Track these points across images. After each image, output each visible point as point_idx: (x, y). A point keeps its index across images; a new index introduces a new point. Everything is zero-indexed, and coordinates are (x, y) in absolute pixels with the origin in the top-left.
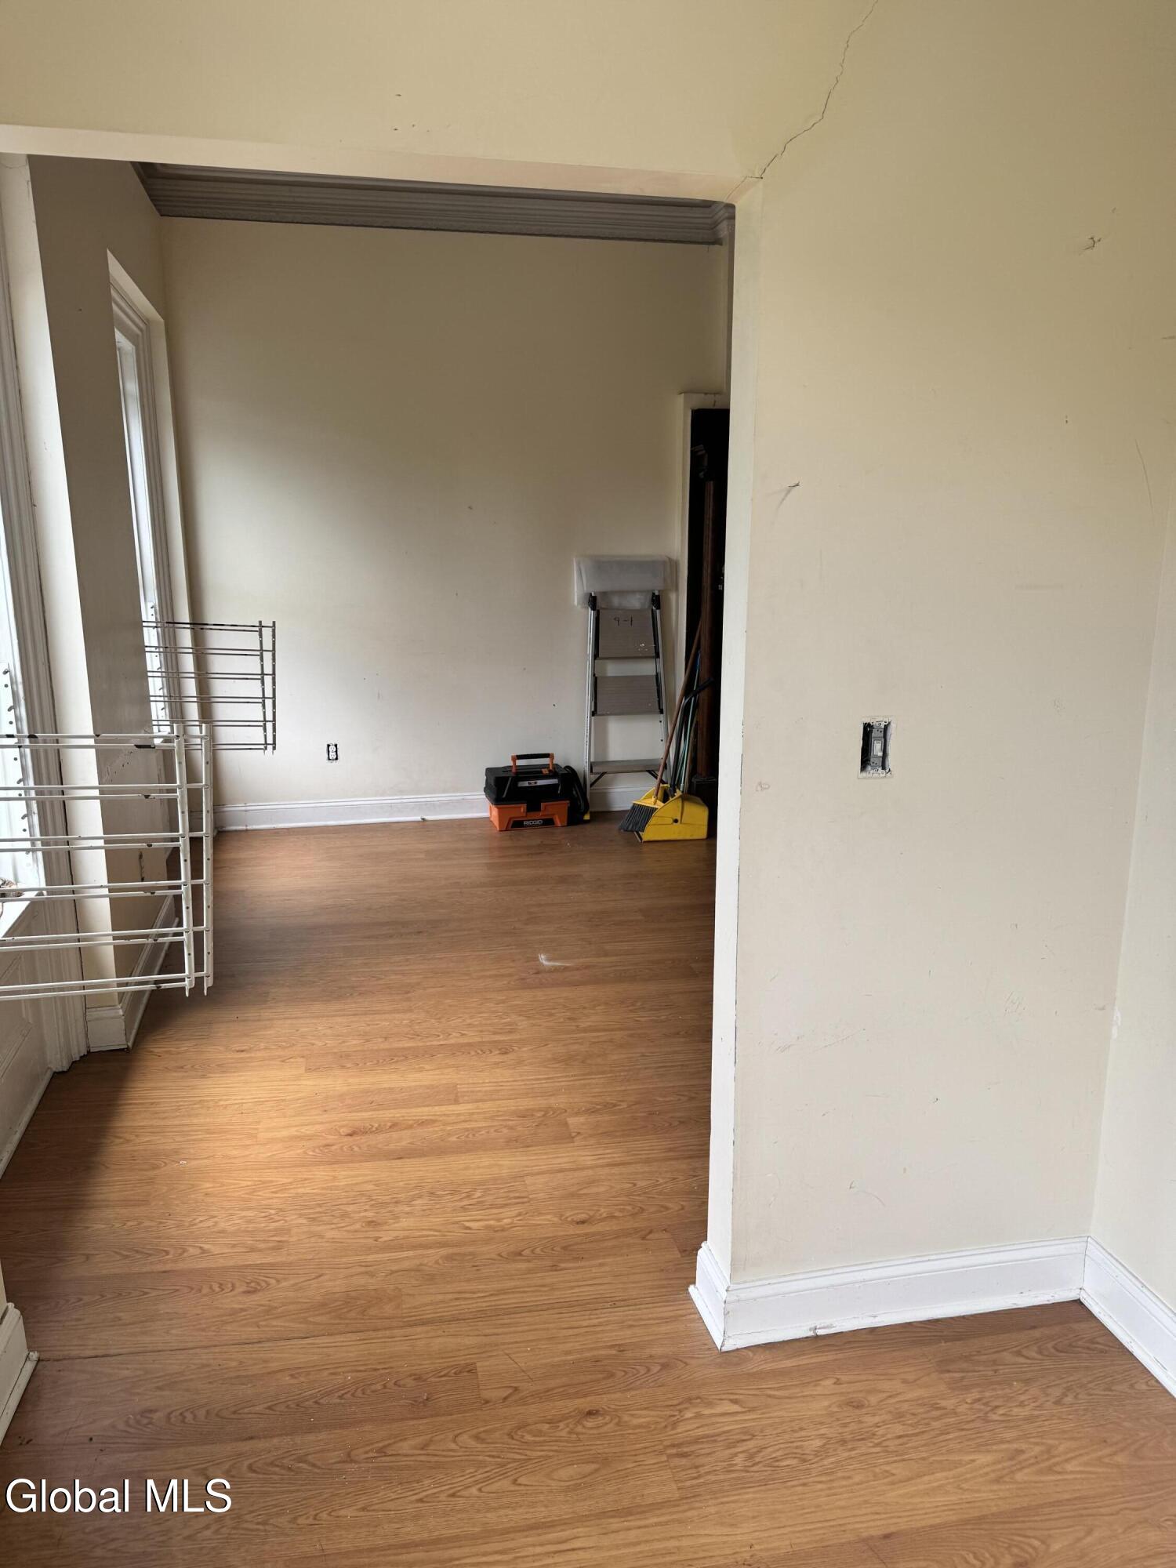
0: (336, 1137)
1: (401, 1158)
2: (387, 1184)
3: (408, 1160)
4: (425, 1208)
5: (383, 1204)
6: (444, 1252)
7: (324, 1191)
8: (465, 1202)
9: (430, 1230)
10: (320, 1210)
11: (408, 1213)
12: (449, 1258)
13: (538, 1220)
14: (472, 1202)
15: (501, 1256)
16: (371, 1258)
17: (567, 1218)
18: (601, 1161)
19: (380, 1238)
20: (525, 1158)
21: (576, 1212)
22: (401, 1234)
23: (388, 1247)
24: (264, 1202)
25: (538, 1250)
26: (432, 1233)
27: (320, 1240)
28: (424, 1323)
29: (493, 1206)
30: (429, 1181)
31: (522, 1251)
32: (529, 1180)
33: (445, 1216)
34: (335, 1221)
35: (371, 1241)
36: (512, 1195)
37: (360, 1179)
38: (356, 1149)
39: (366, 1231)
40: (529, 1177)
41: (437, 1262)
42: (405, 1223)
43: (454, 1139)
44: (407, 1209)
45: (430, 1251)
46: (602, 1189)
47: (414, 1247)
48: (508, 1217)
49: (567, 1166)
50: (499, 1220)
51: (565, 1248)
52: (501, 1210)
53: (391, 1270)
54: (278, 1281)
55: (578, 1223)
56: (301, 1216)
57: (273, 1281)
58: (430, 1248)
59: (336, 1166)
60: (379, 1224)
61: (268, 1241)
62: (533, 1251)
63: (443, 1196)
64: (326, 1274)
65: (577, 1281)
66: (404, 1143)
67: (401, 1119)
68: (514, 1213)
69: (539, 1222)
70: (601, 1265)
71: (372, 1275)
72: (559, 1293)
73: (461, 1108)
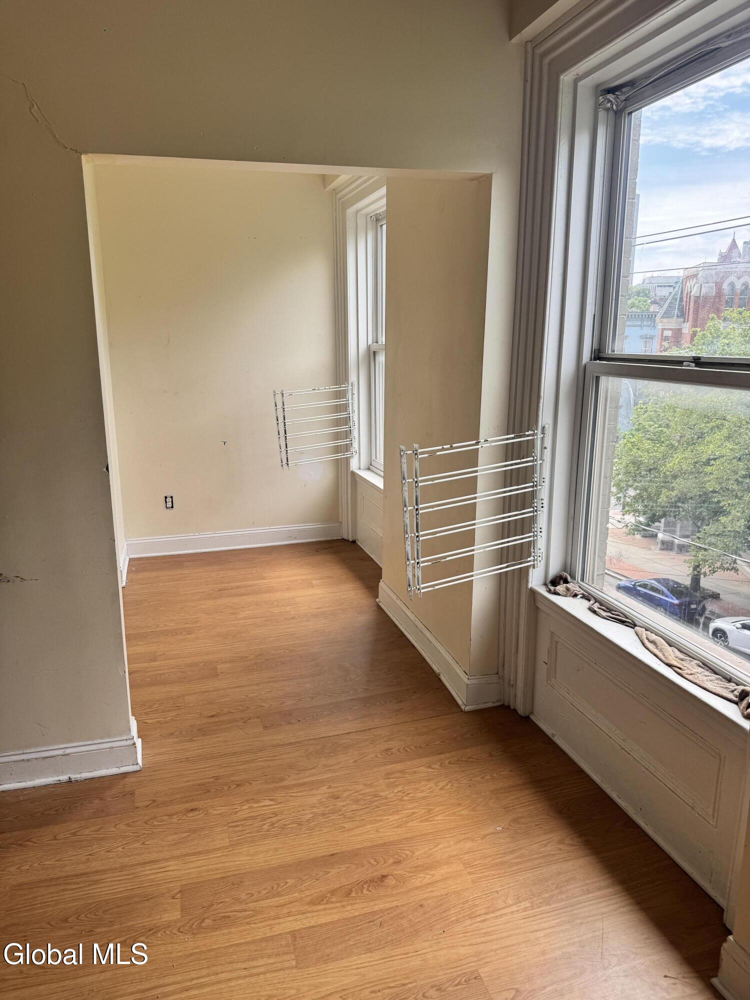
0: (396, 872)
1: (332, 855)
2: (335, 830)
3: (325, 854)
4: (303, 812)
5: (333, 812)
6: (286, 783)
7: (379, 818)
8: (274, 819)
9: (297, 796)
10: (376, 803)
11: (314, 807)
12: (282, 779)
13: (223, 810)
14: (269, 820)
15: (249, 783)
16: (330, 775)
17: (202, 813)
18: (163, 865)
19: (327, 788)
20: (227, 864)
21: (196, 817)
22: (314, 792)
23: (322, 782)
24: (416, 805)
25: (226, 789)
26: (295, 794)
27: (365, 782)
28: (291, 744)
29: (254, 818)
30: (304, 835)
31: (236, 787)
32: (226, 842)
33: (287, 808)
34: (361, 796)
35: (333, 785)
36: (240, 828)
37: (357, 831)
38: (372, 861)
39: (338, 791)
40: (226, 845)
41: (289, 776)
42: (314, 800)
43: (291, 882)
44: (315, 810)
45: (294, 782)
46: (170, 838)
47: (304, 784)
48: (245, 811)
49: (193, 858)
50: (250, 807)
51: (209, 791)
52: (249, 815)
53: (315, 769)
54: (377, 756)
55: (196, 809)
56: (386, 798)
57: (380, 756)
58: (294, 785)
59: (381, 842)
60: (331, 797)
61: (396, 778)
62: (229, 787)
63: (292, 823)
64: (352, 763)
65: (205, 771)
66: (333, 872)
67: (344, 903)
68: (239, 814)
69: (222, 808)
70: (188, 782)
71: (325, 766)
72: (217, 763)
73: (288, 925)
